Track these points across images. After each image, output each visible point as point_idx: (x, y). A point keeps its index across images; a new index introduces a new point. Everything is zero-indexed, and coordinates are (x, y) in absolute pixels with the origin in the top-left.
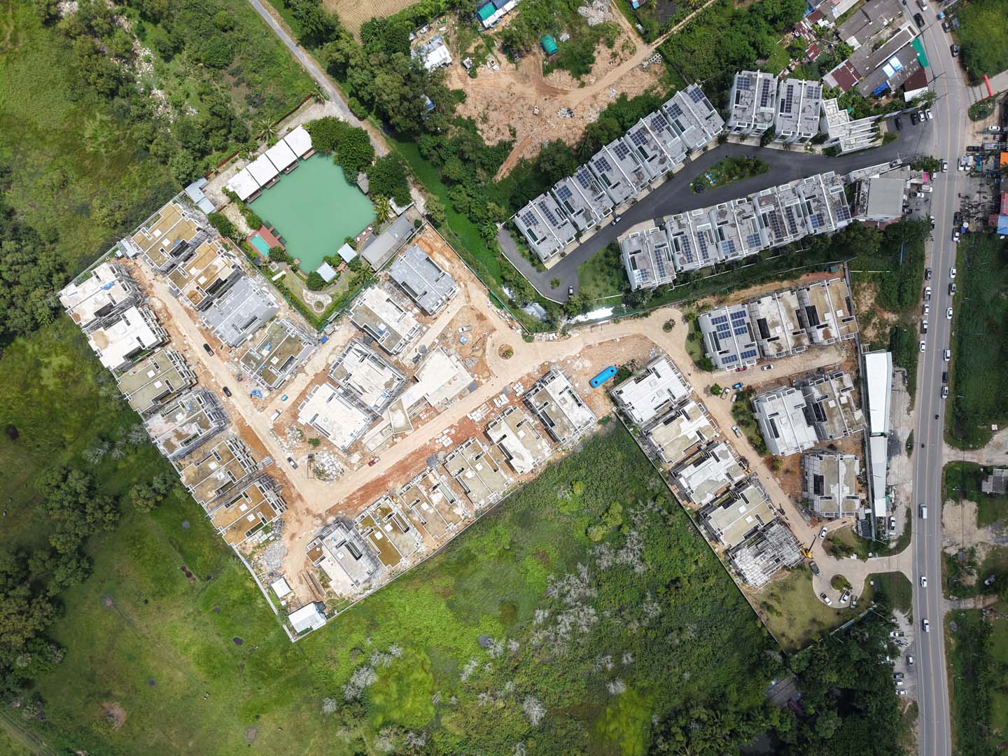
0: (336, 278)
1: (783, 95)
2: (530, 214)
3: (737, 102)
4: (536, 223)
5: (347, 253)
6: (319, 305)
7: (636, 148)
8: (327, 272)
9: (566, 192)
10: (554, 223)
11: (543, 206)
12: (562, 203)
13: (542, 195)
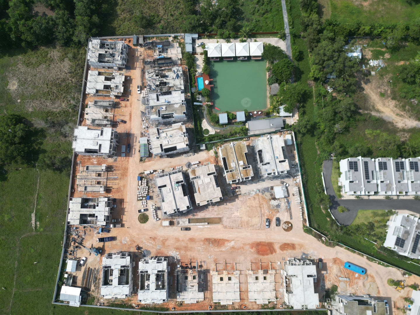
0: (226, 125)
2: (356, 163)
4: (356, 170)
5: (241, 116)
6: (207, 131)
8: (223, 118)
10: (367, 177)
11: (366, 164)
13: (369, 159)
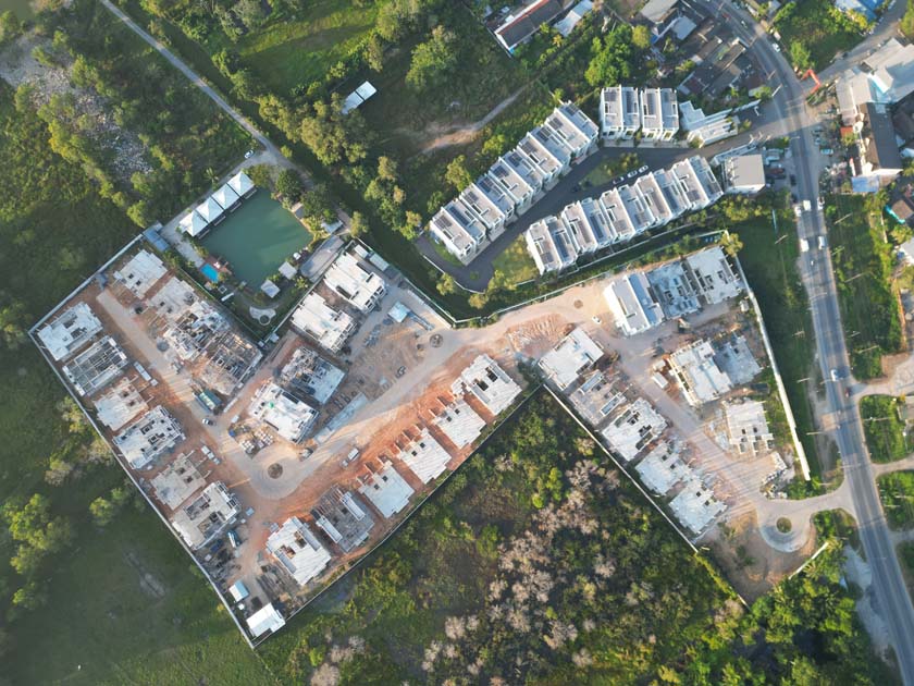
0: (280, 294)
1: (644, 102)
2: (443, 218)
3: (606, 111)
4: (450, 224)
5: (288, 270)
6: (265, 318)
7: (527, 156)
8: (271, 289)
9: (472, 197)
10: (465, 222)
12: (470, 206)
